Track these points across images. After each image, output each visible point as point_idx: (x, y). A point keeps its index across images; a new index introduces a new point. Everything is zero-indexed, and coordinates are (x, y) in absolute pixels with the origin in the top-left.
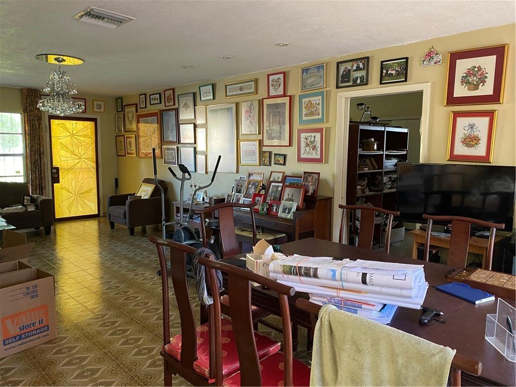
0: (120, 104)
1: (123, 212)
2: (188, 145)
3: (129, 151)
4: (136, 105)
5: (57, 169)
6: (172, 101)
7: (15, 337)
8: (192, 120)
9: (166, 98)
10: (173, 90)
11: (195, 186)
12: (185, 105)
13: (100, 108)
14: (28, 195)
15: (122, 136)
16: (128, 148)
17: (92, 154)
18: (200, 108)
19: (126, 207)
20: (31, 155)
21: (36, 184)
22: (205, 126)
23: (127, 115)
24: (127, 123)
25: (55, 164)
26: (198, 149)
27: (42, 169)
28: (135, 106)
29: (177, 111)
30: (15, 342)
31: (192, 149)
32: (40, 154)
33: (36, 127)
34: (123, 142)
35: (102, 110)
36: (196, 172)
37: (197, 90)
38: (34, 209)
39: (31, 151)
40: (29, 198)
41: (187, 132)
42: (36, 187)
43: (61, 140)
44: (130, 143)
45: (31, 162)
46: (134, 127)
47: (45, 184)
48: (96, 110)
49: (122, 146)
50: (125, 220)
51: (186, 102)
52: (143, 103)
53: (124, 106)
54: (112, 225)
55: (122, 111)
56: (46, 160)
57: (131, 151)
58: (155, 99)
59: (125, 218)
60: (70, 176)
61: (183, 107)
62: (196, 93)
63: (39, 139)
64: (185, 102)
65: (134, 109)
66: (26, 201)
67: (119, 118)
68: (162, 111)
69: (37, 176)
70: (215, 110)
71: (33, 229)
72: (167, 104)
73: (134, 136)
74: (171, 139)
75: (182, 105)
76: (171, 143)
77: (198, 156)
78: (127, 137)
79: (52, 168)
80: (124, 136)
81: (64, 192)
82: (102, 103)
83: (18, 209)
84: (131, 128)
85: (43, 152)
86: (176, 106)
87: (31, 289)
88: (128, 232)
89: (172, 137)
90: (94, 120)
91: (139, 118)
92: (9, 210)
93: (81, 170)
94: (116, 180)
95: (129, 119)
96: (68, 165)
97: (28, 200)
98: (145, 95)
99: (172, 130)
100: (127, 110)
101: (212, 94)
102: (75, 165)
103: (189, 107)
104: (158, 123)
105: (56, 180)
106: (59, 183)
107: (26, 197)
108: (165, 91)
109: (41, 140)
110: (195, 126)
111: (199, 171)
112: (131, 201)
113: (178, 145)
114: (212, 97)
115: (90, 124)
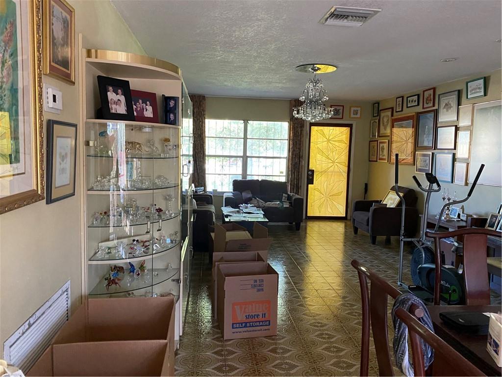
0: (376, 108)
1: (367, 218)
2: (446, 151)
3: (381, 157)
4: (392, 108)
5: (313, 171)
6: (432, 101)
7: (242, 324)
8: (454, 121)
9: (425, 100)
10: (434, 89)
11: (449, 199)
12: (446, 105)
13: (357, 114)
14: (286, 193)
15: (376, 141)
16: (381, 153)
17: (344, 158)
18: (465, 107)
19: (370, 214)
20: (292, 158)
21: (294, 184)
22: (470, 128)
23: (383, 119)
24: (382, 127)
25: (311, 167)
26: (458, 156)
27: (300, 171)
28: (391, 110)
29: (436, 113)
30: (241, 328)
31: (451, 156)
32: (299, 157)
33: (298, 133)
34: (376, 147)
35: (358, 115)
36: (452, 183)
37: (463, 87)
38: (288, 206)
39: (292, 154)
40: (287, 195)
41: (446, 136)
42: (294, 186)
43: (318, 145)
44: (383, 148)
45: (292, 164)
46: (388, 131)
47: (301, 184)
48: (352, 116)
49: (375, 152)
50: (367, 227)
51: (448, 102)
52: (399, 106)
53: (381, 110)
54: (356, 230)
55: (378, 116)
56: (304, 163)
57: (383, 156)
58: (412, 101)
59: (368, 225)
60: (323, 179)
61: (444, 108)
62: (462, 90)
63: (300, 144)
64: (446, 102)
65: (389, 113)
66: (284, 198)
67: (375, 123)
68: (418, 114)
69: (296, 176)
70: (486, 109)
71: (288, 223)
72: (426, 106)
73: (387, 141)
74: (426, 144)
75: (443, 105)
76: (427, 148)
77: (457, 164)
78: (381, 143)
79: (309, 170)
80: (377, 141)
81: (317, 193)
82: (359, 109)
83: (276, 204)
84: (386, 133)
85: (302, 156)
86: (436, 107)
87: (258, 283)
88: (370, 240)
89: (427, 141)
90: (350, 126)
91: (395, 122)
92: (269, 204)
93: (333, 173)
94: (366, 185)
95: (383, 123)
96: (322, 168)
97: (286, 197)
98: (403, 97)
99: (429, 134)
100: (383, 114)
101: (482, 90)
102: (328, 169)
103: (451, 107)
104: (413, 128)
105: (311, 181)
106: (313, 184)
107: (284, 195)
108: (424, 91)
109: (301, 145)
110: (457, 129)
111: (456, 181)
112: (375, 209)
113: (433, 151)
114: (482, 94)
115: (346, 130)
